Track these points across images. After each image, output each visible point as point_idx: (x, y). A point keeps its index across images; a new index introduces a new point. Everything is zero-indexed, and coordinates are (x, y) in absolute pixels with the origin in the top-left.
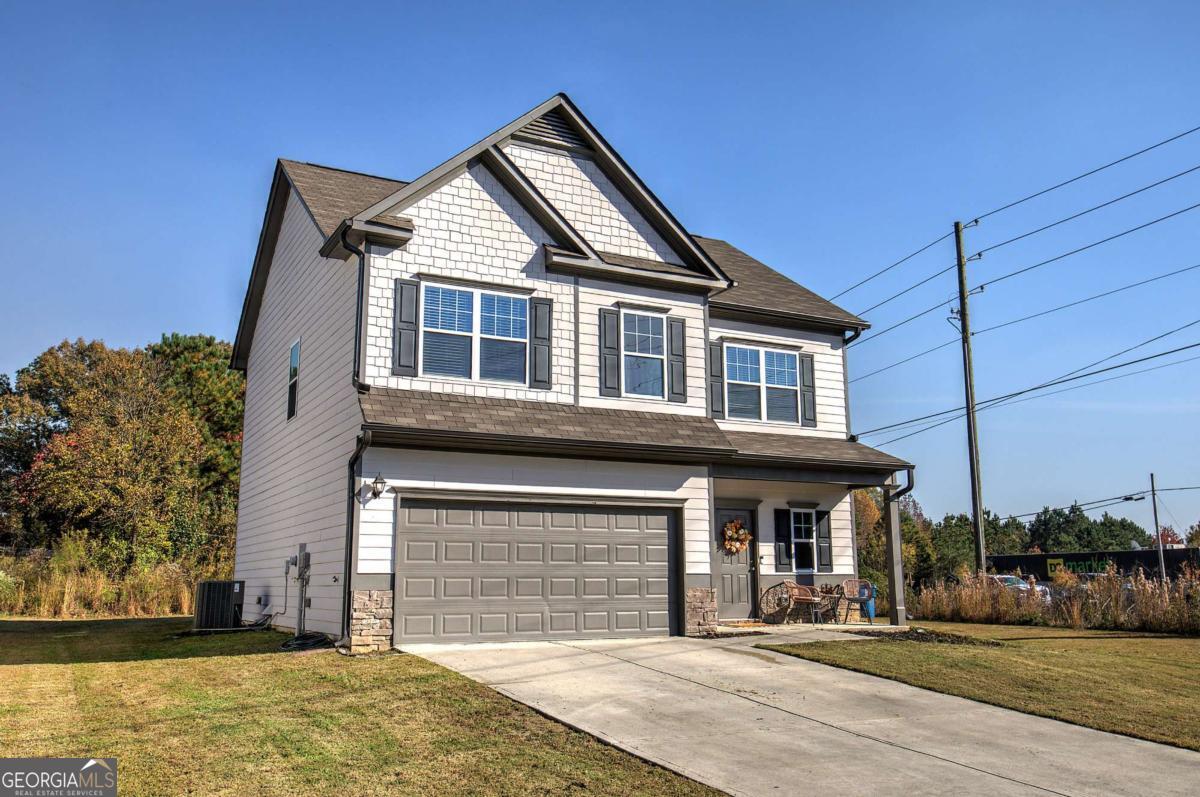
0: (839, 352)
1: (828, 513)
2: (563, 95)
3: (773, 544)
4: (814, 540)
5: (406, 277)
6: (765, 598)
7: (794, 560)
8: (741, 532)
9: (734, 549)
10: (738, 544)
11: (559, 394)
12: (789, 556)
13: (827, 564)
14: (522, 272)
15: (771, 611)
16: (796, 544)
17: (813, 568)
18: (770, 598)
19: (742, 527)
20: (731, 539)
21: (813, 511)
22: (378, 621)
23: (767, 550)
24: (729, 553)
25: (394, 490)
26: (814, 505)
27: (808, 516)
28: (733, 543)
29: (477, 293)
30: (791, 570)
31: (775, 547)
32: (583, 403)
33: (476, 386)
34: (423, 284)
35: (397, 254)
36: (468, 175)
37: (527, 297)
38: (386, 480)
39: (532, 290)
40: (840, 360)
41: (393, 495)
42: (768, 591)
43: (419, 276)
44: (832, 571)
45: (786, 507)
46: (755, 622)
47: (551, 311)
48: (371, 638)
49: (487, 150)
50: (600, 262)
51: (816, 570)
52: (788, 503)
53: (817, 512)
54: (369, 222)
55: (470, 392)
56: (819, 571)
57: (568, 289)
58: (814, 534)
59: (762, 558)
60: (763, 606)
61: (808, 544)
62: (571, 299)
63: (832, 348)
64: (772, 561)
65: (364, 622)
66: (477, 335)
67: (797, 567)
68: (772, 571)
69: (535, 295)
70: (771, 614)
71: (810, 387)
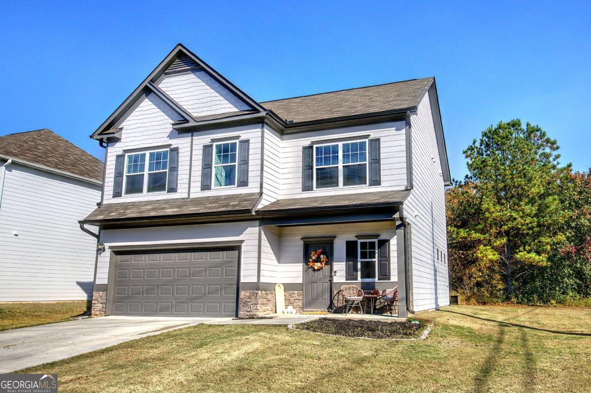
0: (404, 131)
1: (388, 241)
2: (180, 45)
3: (345, 263)
4: (376, 260)
5: (121, 153)
6: (336, 297)
7: (359, 273)
8: (322, 256)
9: (316, 268)
10: (319, 264)
11: (181, 193)
12: (356, 270)
13: (385, 275)
14: (167, 137)
15: (340, 305)
16: (362, 262)
17: (375, 277)
18: (341, 297)
19: (323, 253)
20: (315, 261)
21: (376, 240)
22: (101, 305)
23: (340, 267)
24: (314, 270)
25: (110, 247)
26: (377, 236)
27: (372, 245)
28: (316, 264)
29: (148, 153)
30: (356, 279)
31: (346, 265)
32: (192, 196)
33: (146, 196)
34: (127, 155)
35: (118, 144)
36: (147, 100)
37: (168, 149)
38: (104, 244)
39: (170, 145)
40: (404, 137)
41: (110, 250)
42: (338, 292)
43: (126, 151)
44: (390, 279)
45: (355, 239)
46: (328, 312)
47: (178, 153)
48: (98, 312)
49: (146, 85)
50: (195, 122)
51: (376, 280)
52: (356, 236)
53: (380, 241)
54: (99, 135)
55: (142, 199)
56: (379, 280)
57: (189, 139)
58: (377, 255)
59: (335, 272)
60: (335, 302)
61: (372, 262)
62: (189, 145)
63: (396, 130)
64: (344, 273)
65: (96, 305)
66: (146, 172)
67: (362, 277)
68: (344, 280)
69: (172, 147)
70: (340, 307)
71: (376, 161)
